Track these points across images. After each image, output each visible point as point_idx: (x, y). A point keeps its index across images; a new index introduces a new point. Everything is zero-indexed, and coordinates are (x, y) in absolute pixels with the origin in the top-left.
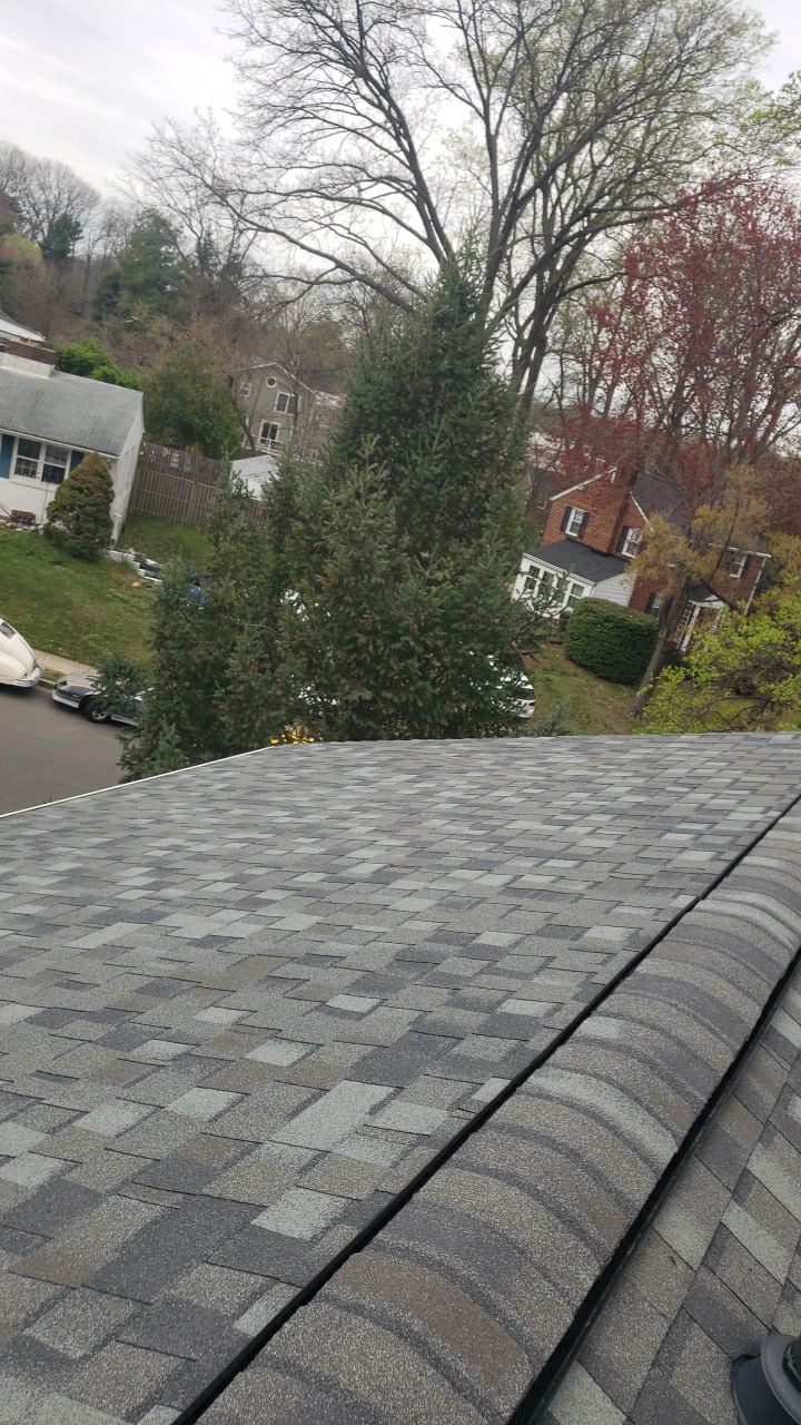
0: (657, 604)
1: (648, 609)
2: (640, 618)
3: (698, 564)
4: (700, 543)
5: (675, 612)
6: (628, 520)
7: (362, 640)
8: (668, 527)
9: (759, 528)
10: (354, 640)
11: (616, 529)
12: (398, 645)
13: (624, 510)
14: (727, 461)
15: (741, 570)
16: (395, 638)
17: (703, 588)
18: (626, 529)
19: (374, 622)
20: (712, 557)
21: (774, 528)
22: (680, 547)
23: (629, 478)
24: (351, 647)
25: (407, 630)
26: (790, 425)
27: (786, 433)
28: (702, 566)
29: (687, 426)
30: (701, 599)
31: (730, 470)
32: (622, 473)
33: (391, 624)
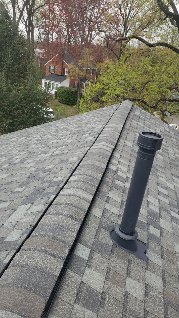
0: (76, 85)
1: (74, 87)
2: (73, 89)
3: (82, 74)
4: (81, 68)
5: (80, 86)
6: (64, 66)
7: (5, 108)
8: (73, 66)
9: (93, 62)
10: (4, 108)
11: (62, 69)
12: (15, 107)
13: (63, 64)
14: (82, 48)
15: (92, 73)
16: (14, 106)
17: (84, 79)
18: (64, 69)
19: (7, 103)
20: (85, 71)
21: (96, 62)
22: (77, 71)
23: (62, 56)
24: (3, 110)
25: (16, 103)
26: (94, 36)
27: (94, 38)
28: (83, 74)
29: (72, 41)
30: (85, 82)
31: (84, 50)
32: (60, 55)
33: (12, 103)
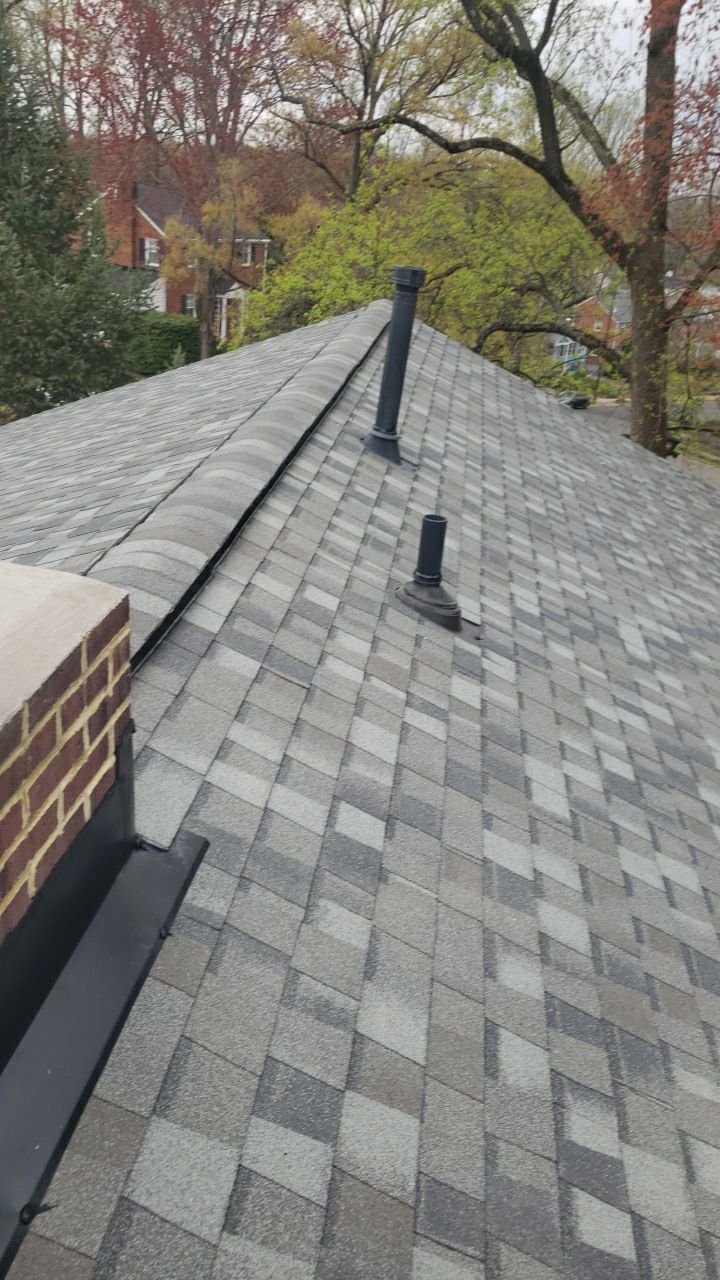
0: (191, 304)
1: (184, 310)
2: (178, 320)
3: (217, 256)
4: (211, 237)
5: (208, 307)
6: (142, 232)
7: (23, 340)
8: (182, 228)
9: (257, 211)
10: (17, 342)
11: (134, 242)
12: (50, 338)
13: (135, 223)
14: (212, 159)
15: (249, 257)
16: (45, 335)
17: (219, 281)
18: (142, 242)
19: (28, 326)
20: (226, 248)
21: (267, 212)
22: (198, 244)
23: (129, 192)
24: (14, 349)
25: (53, 325)
26: (255, 114)
27: (252, 123)
28: (221, 257)
29: (160, 132)
30: (224, 293)
31: (219, 166)
32: (123, 188)
33: (40, 324)
